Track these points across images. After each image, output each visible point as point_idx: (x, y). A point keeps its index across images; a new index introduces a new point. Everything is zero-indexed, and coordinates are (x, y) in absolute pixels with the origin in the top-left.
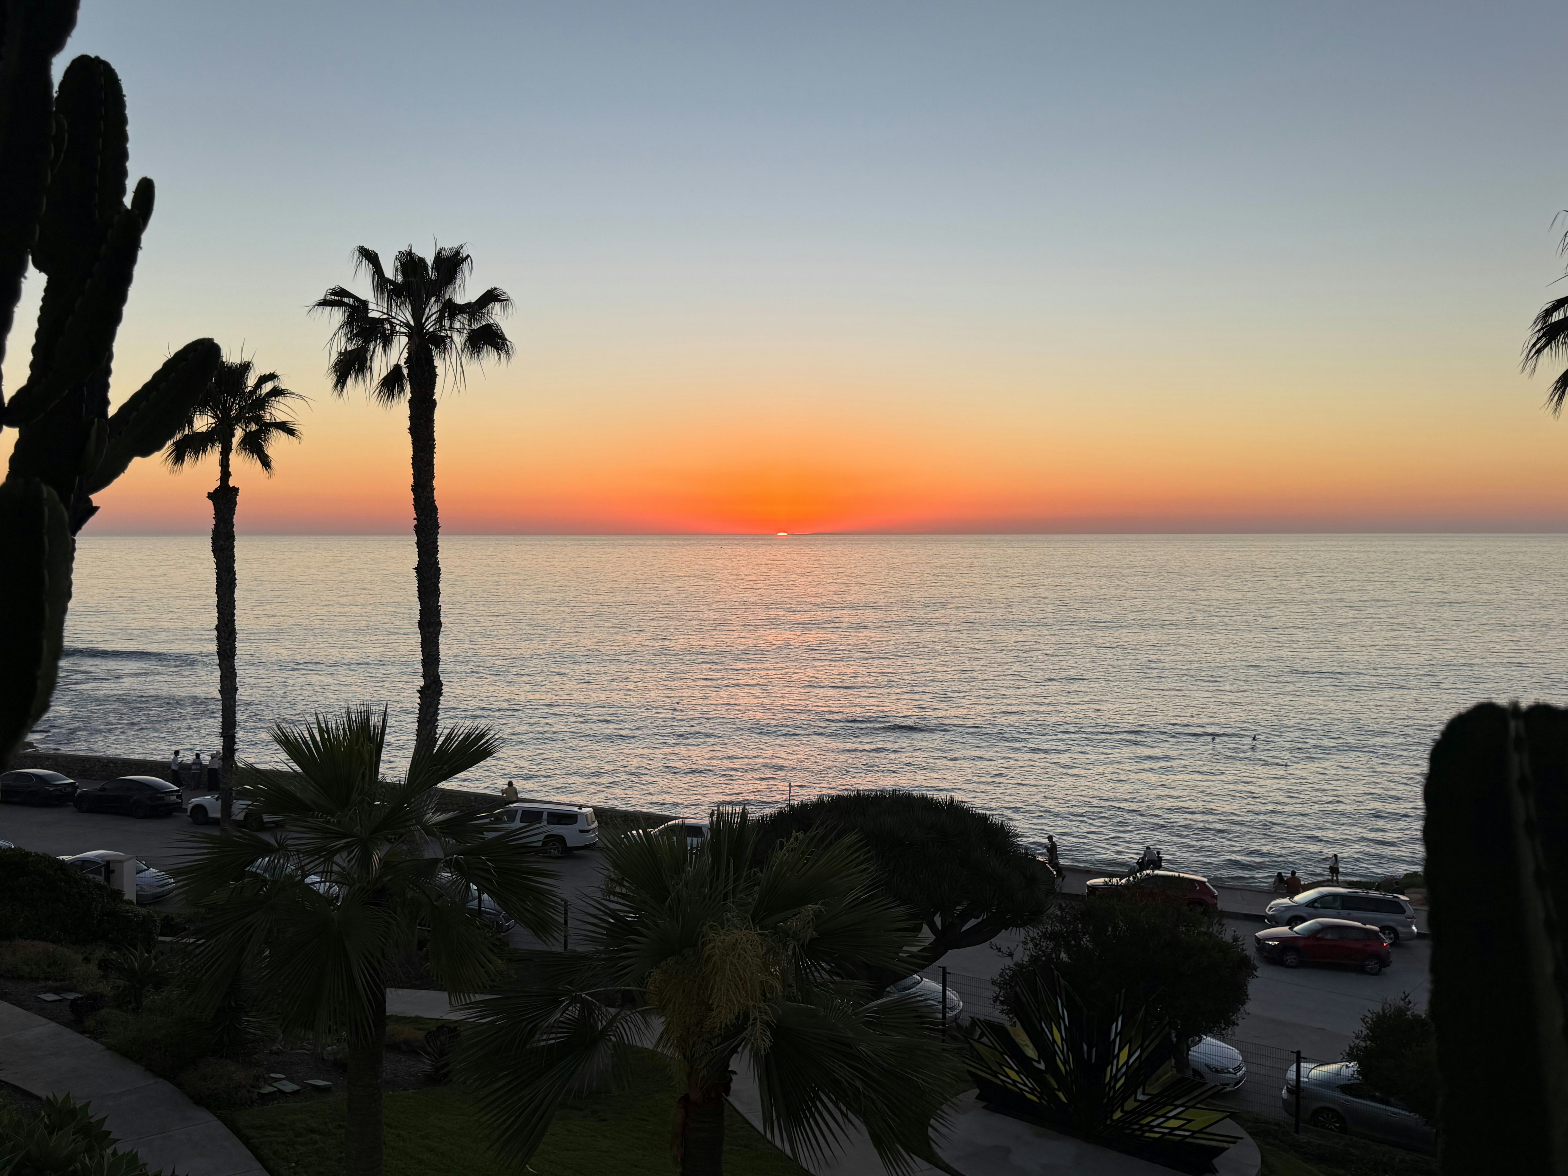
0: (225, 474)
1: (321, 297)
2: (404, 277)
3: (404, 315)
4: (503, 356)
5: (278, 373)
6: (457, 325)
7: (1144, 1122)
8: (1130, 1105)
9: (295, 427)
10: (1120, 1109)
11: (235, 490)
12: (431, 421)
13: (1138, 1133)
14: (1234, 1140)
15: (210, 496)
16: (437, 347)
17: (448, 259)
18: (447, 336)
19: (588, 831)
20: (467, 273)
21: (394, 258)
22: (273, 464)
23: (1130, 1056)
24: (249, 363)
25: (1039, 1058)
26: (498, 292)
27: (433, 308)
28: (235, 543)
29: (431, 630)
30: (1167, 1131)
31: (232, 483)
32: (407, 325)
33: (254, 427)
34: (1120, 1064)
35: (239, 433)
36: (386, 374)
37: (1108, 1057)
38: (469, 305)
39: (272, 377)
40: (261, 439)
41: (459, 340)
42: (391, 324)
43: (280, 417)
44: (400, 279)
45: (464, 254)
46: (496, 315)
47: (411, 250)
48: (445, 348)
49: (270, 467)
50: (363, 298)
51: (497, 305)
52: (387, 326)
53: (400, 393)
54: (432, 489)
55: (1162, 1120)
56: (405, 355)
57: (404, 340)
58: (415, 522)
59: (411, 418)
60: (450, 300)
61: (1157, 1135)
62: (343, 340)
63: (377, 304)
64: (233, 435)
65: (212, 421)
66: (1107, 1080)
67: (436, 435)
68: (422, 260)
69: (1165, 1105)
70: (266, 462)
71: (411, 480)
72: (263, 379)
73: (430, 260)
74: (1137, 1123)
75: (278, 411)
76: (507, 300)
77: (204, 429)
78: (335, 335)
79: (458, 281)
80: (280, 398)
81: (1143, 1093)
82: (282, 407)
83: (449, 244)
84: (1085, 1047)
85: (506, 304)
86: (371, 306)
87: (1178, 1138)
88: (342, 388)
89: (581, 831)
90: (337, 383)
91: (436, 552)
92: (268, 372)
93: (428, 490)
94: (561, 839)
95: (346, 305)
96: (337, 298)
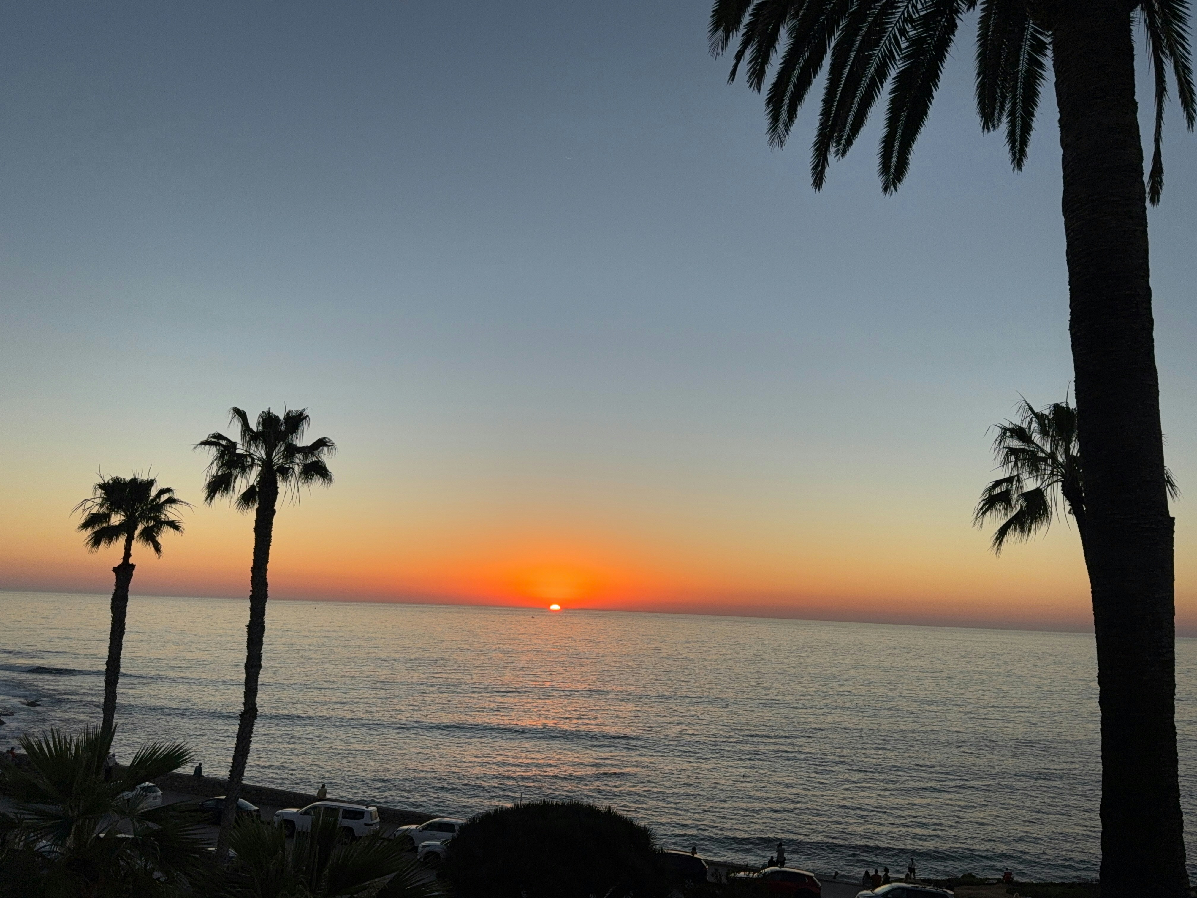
0: (127, 554)
1: (205, 439)
2: (263, 428)
3: (260, 452)
4: (326, 482)
5: (173, 488)
6: (297, 460)
9: (180, 525)
11: (133, 566)
12: (271, 524)
15: (115, 570)
16: (282, 475)
17: (293, 417)
18: (289, 467)
19: (371, 825)
20: (306, 427)
21: (258, 415)
22: (162, 549)
24: (154, 480)
26: (327, 440)
27: (280, 449)
28: (128, 603)
29: (253, 670)
31: (131, 561)
32: (262, 459)
33: (152, 523)
35: (140, 527)
36: (244, 491)
38: (306, 448)
39: (169, 490)
40: (154, 532)
41: (297, 470)
42: (251, 458)
43: (172, 518)
44: (259, 430)
45: (305, 414)
46: (324, 455)
48: (287, 476)
49: (160, 551)
50: (233, 440)
51: (325, 449)
52: (248, 460)
53: (251, 505)
54: (266, 570)
56: (258, 478)
57: (258, 469)
58: (251, 592)
59: (256, 521)
60: (292, 444)
62: (216, 468)
63: (242, 445)
64: (136, 528)
65: (123, 518)
67: (273, 533)
68: (277, 418)
70: (157, 548)
71: (251, 564)
72: (162, 492)
73: (281, 417)
75: (170, 513)
76: (332, 446)
77: (117, 523)
78: (210, 464)
79: (300, 432)
80: (174, 505)
82: (173, 510)
83: (295, 407)
85: (331, 448)
86: (239, 446)
88: (212, 499)
89: (366, 825)
90: (209, 495)
91: (264, 614)
92: (165, 487)
93: (263, 571)
94: (350, 830)
95: (221, 444)
96: (215, 440)
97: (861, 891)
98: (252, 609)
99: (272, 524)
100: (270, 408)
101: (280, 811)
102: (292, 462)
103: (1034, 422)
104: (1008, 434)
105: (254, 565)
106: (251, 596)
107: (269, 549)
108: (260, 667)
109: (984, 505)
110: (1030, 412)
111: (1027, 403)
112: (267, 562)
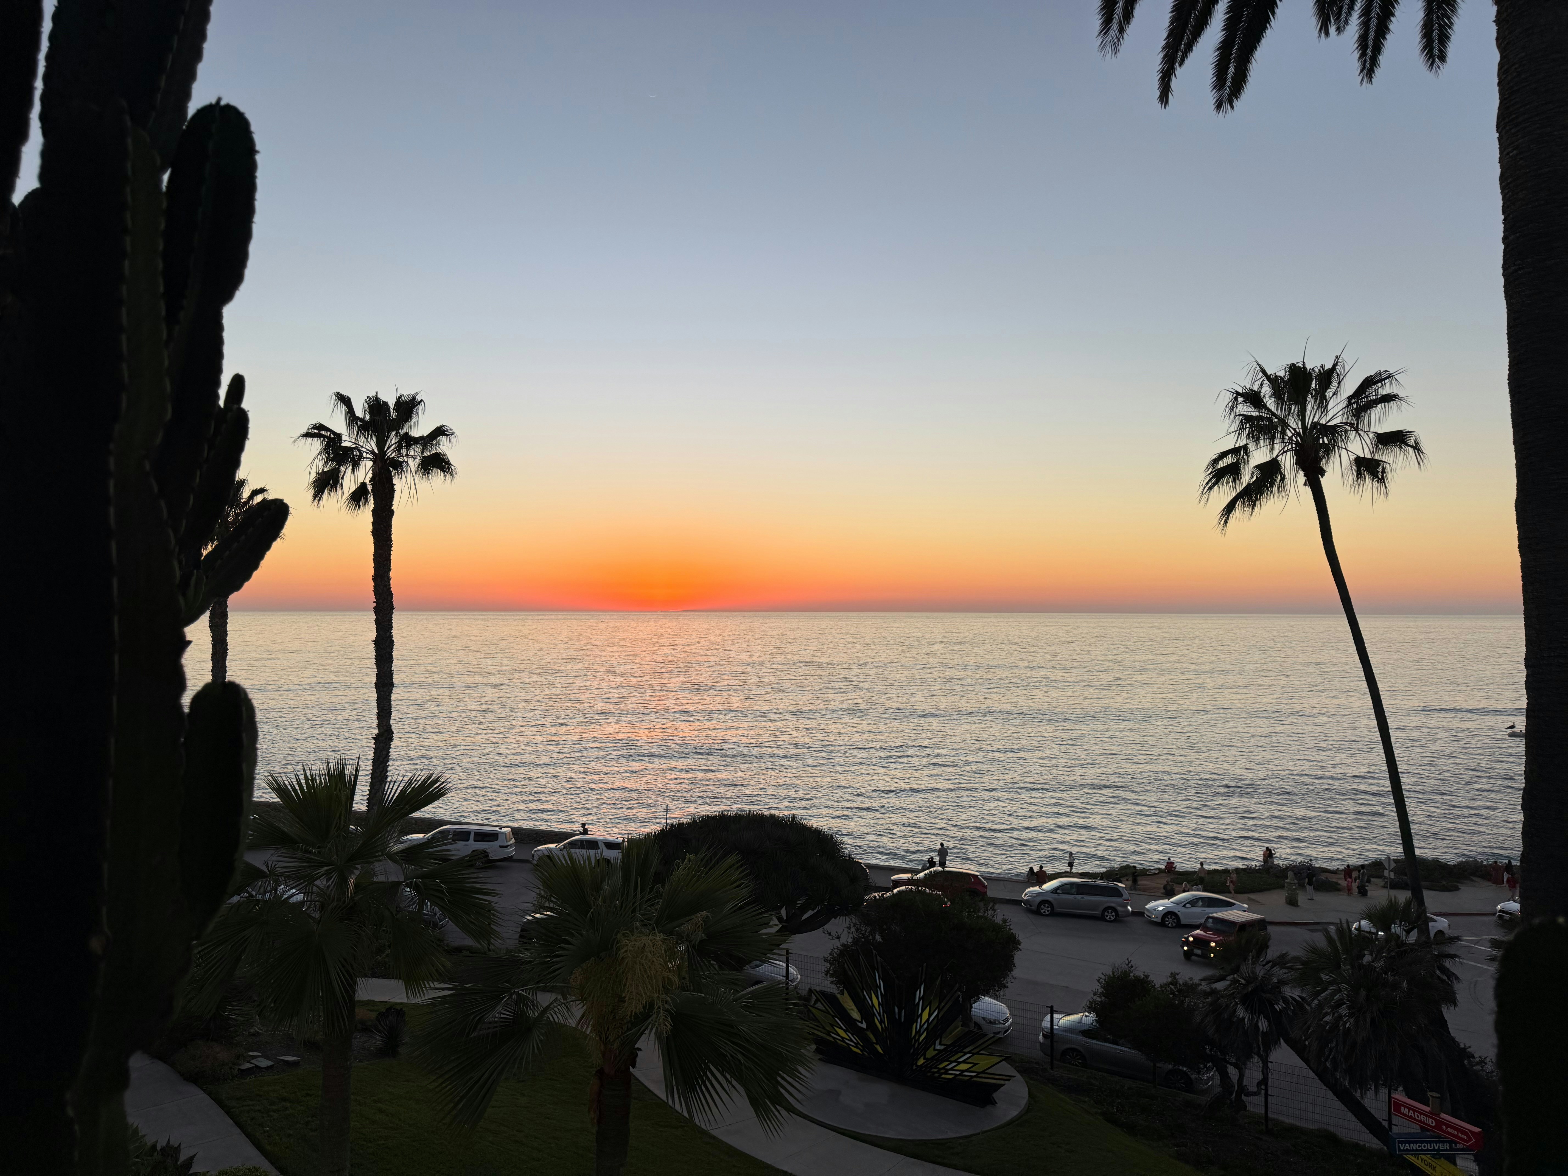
1: (304, 430)
2: (371, 416)
3: (370, 444)
4: (448, 476)
5: (267, 488)
6: (412, 453)
7: (941, 1066)
8: (930, 1053)
10: (922, 1058)
12: (390, 526)
13: (937, 1075)
14: (1009, 1078)
16: (396, 469)
17: (406, 402)
18: (404, 461)
19: (507, 846)
20: (420, 412)
21: (363, 401)
23: (930, 1015)
24: (244, 480)
25: (862, 1018)
26: (445, 428)
27: (393, 440)
29: (385, 689)
30: (958, 1073)
32: (373, 452)
34: (923, 1022)
36: (354, 489)
37: (913, 1017)
38: (422, 438)
39: (262, 491)
41: (413, 464)
42: (360, 451)
44: (367, 417)
45: (418, 398)
46: (443, 446)
47: (377, 396)
48: (402, 470)
50: (337, 431)
51: (444, 438)
52: (356, 453)
53: (364, 504)
54: (389, 579)
55: (954, 1064)
56: (370, 475)
57: (370, 464)
58: (375, 604)
59: (373, 523)
60: (407, 434)
61: (951, 1077)
62: (321, 464)
63: (349, 436)
66: (913, 1034)
67: (393, 537)
68: (386, 404)
69: (957, 1053)
71: (372, 572)
72: (255, 493)
73: (392, 403)
74: (936, 1068)
76: (453, 434)
78: (314, 459)
79: (414, 419)
81: (940, 1044)
83: (407, 392)
84: (896, 1010)
85: (452, 437)
86: (344, 438)
87: (968, 1078)
88: (319, 500)
89: (501, 847)
90: (315, 496)
91: (391, 628)
92: (258, 487)
93: (386, 579)
94: (484, 853)
95: (324, 436)
96: (317, 431)
97: (1029, 887)
98: (377, 622)
100: (377, 392)
101: (405, 838)
102: (408, 455)
103: (1265, 385)
104: (1240, 399)
105: (375, 574)
106: (375, 608)
107: (390, 554)
108: (392, 685)
109: (1210, 480)
110: (1261, 374)
111: (1258, 364)
112: (390, 569)
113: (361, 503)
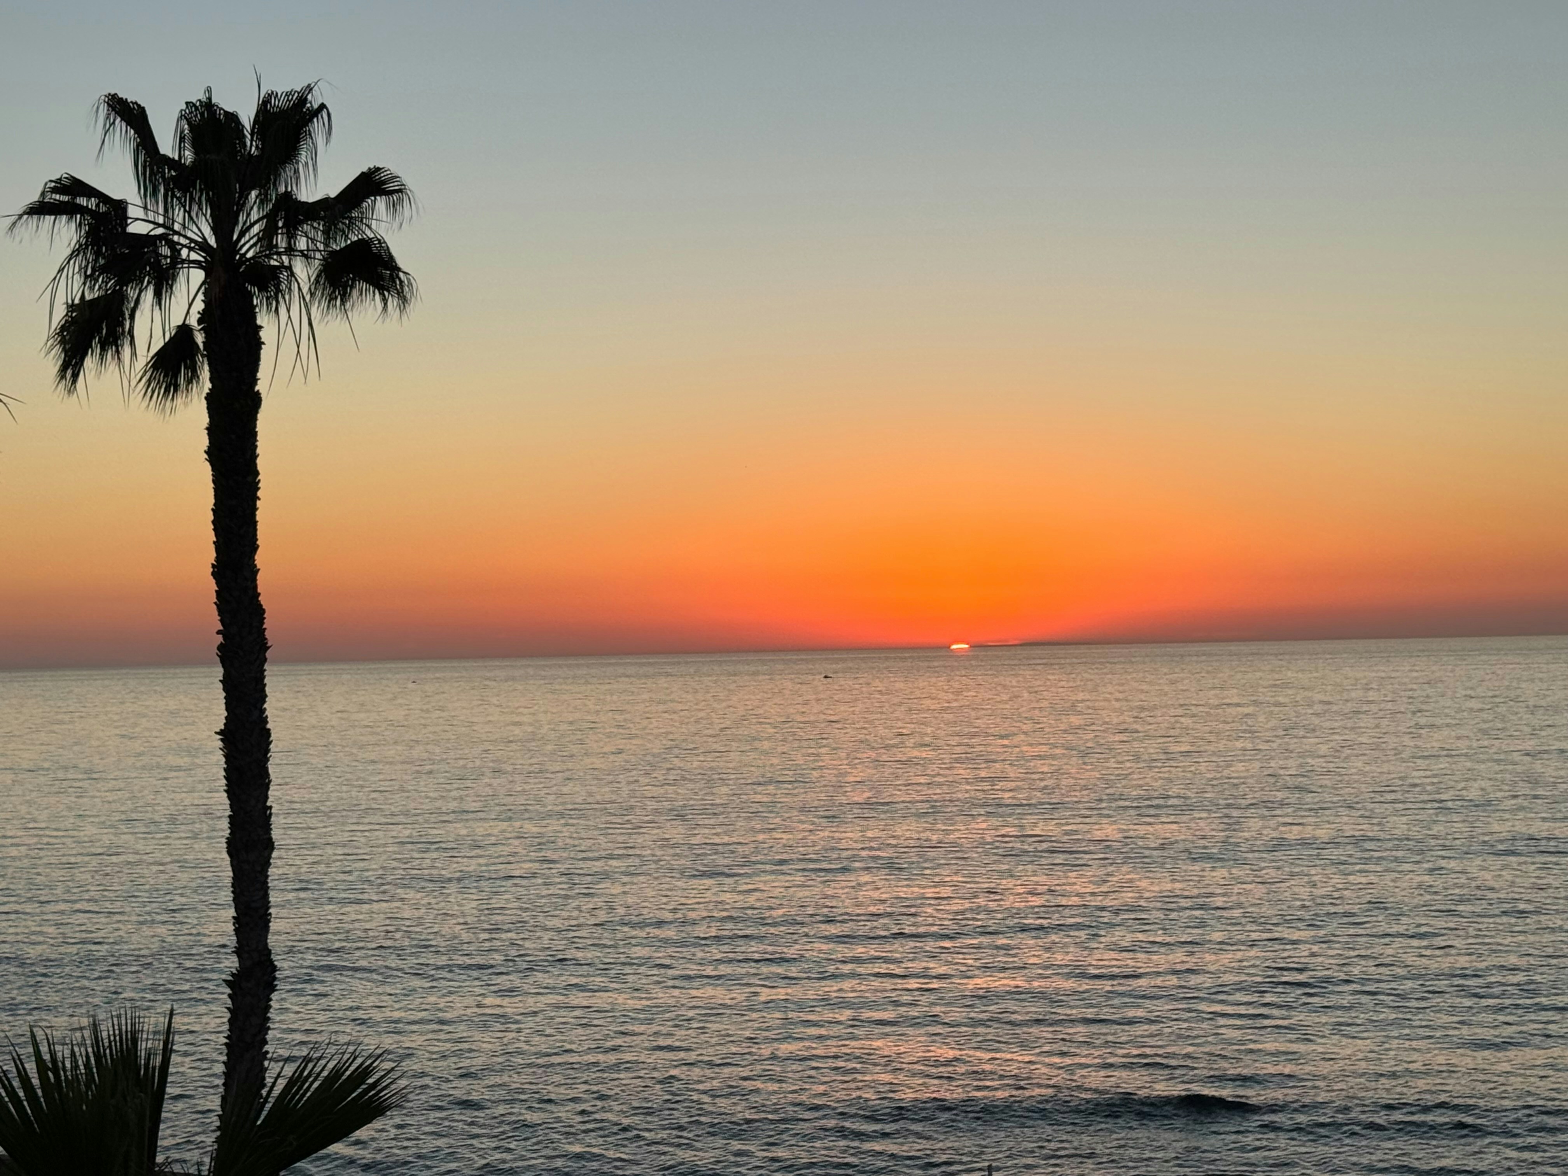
1: (35, 197)
2: (196, 153)
3: (197, 226)
4: (393, 302)
6: (302, 243)
12: (252, 436)
16: (263, 288)
17: (284, 113)
18: (282, 266)
20: (320, 140)
21: (176, 115)
26: (382, 176)
27: (254, 212)
29: (252, 856)
32: (203, 246)
36: (161, 344)
38: (325, 203)
41: (305, 272)
42: (172, 245)
44: (189, 156)
45: (315, 101)
46: (379, 222)
47: (210, 99)
48: (278, 290)
50: (116, 196)
51: (381, 203)
52: (165, 251)
53: (189, 382)
54: (254, 571)
56: (199, 305)
57: (198, 276)
58: (220, 639)
59: (210, 430)
60: (288, 195)
62: (78, 280)
63: (145, 208)
67: (261, 463)
68: (232, 118)
71: (210, 555)
73: (247, 116)
76: (400, 191)
78: (61, 270)
79: (303, 156)
85: (399, 199)
86: (133, 212)
88: (75, 376)
90: (64, 368)
91: (263, 698)
93: (246, 572)
95: (83, 210)
96: (65, 198)
98: (228, 683)
99: (255, 434)
100: (209, 90)
102: (290, 250)
105: (217, 559)
106: (221, 648)
107: (255, 509)
108: (270, 845)
112: (255, 548)
113: (182, 381)
